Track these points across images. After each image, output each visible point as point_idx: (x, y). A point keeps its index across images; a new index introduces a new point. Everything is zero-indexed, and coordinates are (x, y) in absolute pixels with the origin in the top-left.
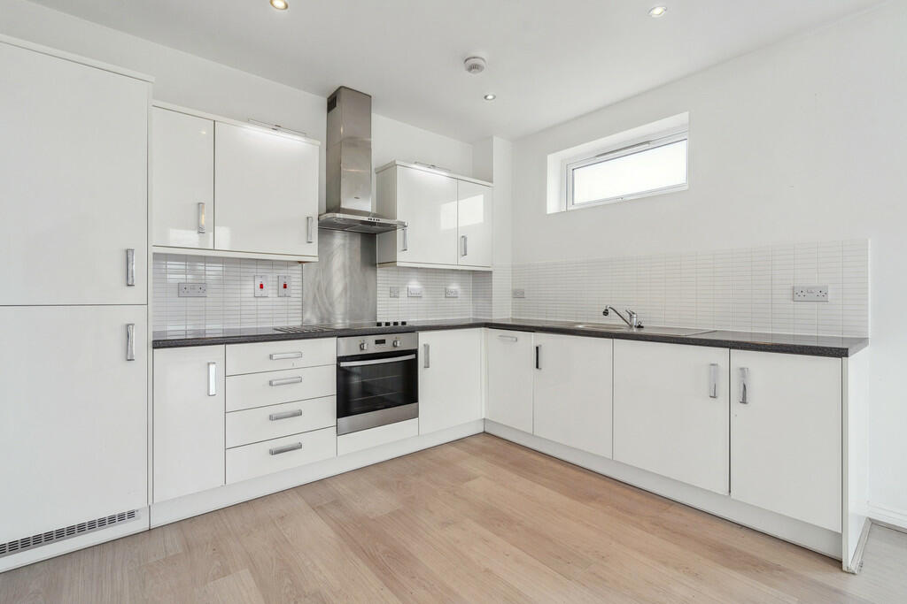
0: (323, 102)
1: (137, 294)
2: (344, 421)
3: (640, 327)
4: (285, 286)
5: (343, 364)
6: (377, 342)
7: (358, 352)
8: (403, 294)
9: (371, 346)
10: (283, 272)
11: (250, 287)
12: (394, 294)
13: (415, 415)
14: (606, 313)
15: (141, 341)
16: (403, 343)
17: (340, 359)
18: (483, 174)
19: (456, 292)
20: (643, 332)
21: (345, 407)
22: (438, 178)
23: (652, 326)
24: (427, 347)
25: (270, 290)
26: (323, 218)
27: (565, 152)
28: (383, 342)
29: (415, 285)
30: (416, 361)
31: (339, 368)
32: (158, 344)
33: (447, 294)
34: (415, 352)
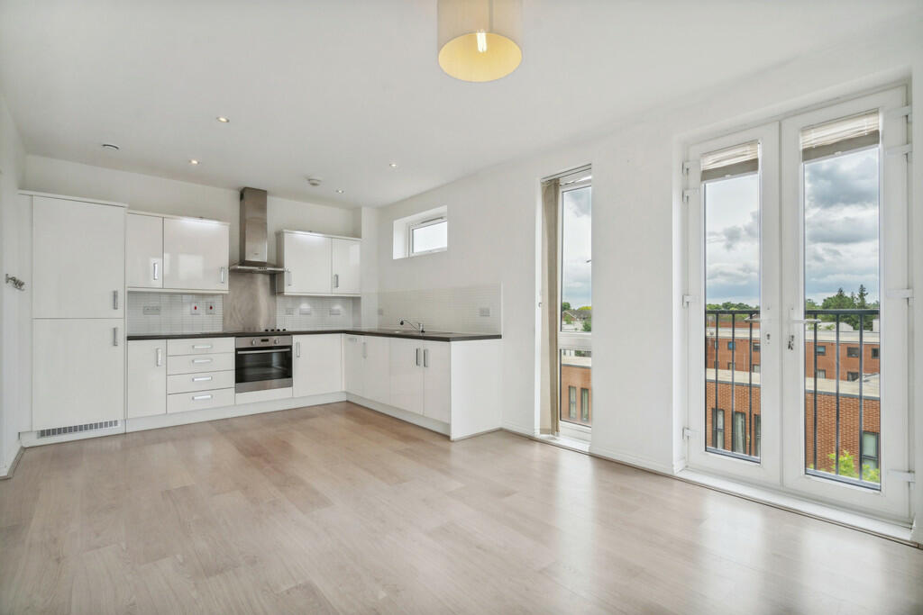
0: (237, 194)
1: (120, 312)
2: (241, 385)
3: (423, 331)
4: (211, 308)
5: (239, 353)
6: (263, 341)
7: (250, 346)
8: (297, 313)
9: (257, 342)
10: (210, 299)
11: (188, 309)
12: (289, 312)
13: (290, 385)
14: (402, 323)
15: (121, 337)
16: (280, 341)
17: (237, 350)
18: (355, 234)
19: (338, 311)
20: (425, 335)
21: (241, 376)
22: (315, 238)
23: (429, 331)
24: (298, 344)
25: (202, 310)
26: (233, 267)
27: (408, 218)
28: (267, 340)
29: (305, 306)
30: (291, 352)
31: (237, 355)
32: (130, 338)
33: (332, 312)
34: (290, 347)
